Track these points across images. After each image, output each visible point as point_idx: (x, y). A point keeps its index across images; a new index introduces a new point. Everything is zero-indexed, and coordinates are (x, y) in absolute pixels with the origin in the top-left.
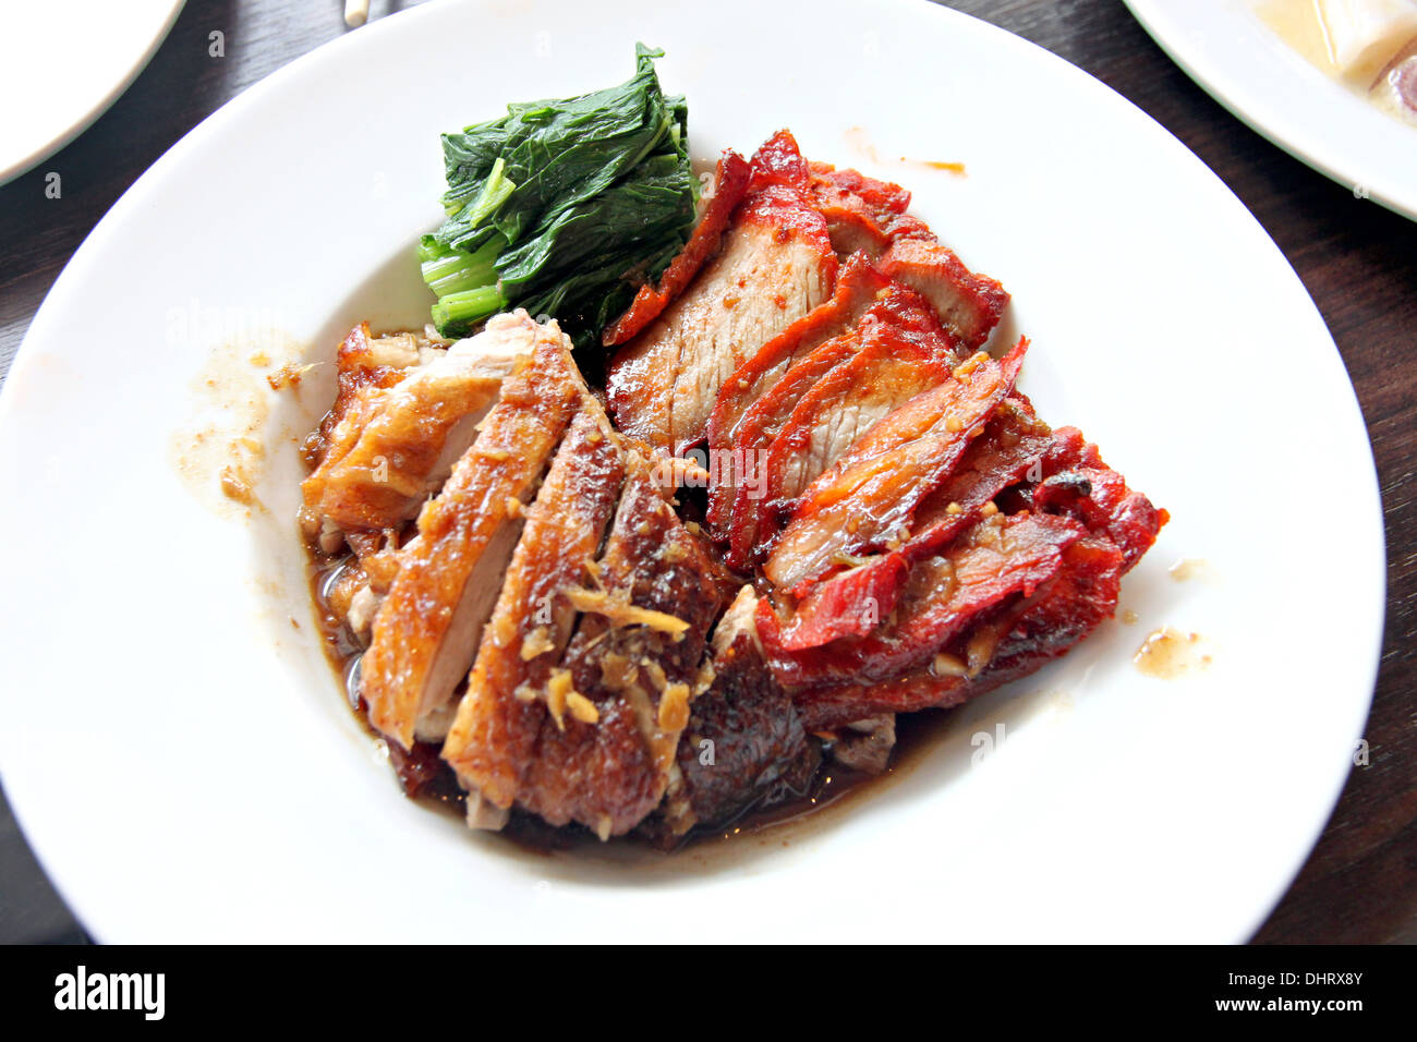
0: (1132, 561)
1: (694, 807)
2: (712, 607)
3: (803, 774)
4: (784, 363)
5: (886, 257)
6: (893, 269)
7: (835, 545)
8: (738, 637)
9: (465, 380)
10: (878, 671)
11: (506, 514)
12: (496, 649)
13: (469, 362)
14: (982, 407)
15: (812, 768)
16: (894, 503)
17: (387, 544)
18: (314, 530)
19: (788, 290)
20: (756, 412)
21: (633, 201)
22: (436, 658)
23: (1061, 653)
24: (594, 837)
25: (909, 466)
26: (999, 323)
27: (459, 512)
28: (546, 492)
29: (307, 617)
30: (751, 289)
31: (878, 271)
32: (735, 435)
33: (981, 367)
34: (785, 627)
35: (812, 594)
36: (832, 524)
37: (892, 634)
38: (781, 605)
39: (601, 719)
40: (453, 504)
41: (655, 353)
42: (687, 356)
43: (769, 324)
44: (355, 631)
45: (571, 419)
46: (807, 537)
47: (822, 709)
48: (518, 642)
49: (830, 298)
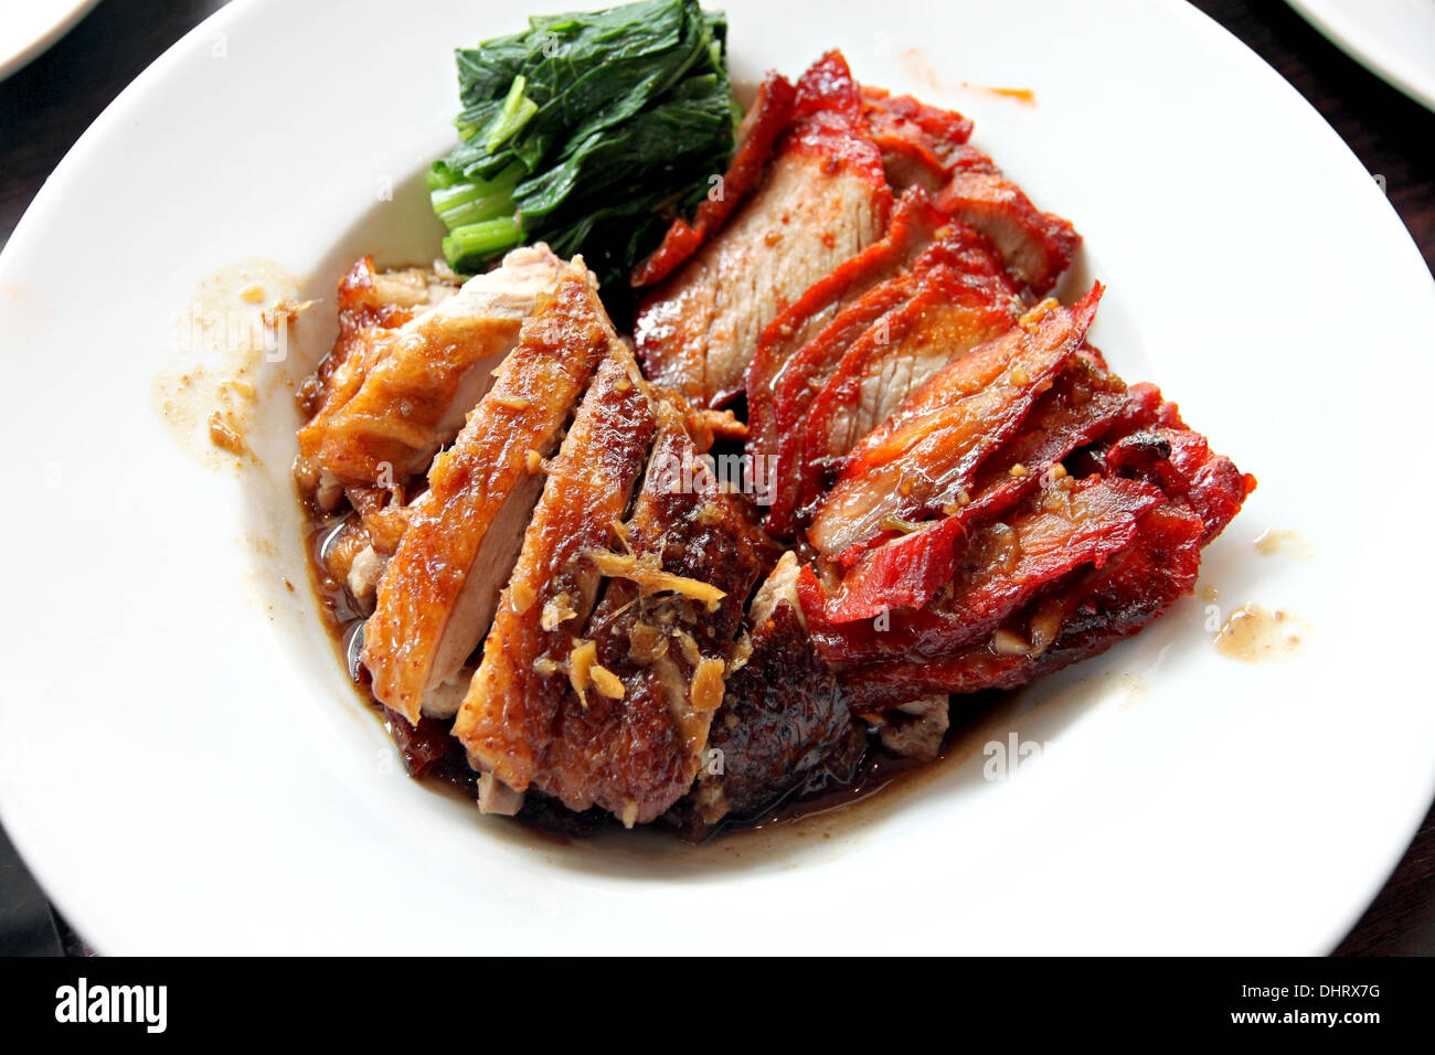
0: (1214, 531)
1: (727, 794)
2: (751, 574)
3: (845, 760)
4: (832, 308)
5: (946, 191)
6: (954, 206)
7: (885, 509)
8: (778, 607)
9: (481, 321)
10: (931, 647)
11: (526, 468)
12: (513, 615)
13: (485, 300)
14: (1051, 359)
15: (857, 754)
16: (953, 463)
17: (392, 501)
18: (311, 484)
19: (837, 228)
20: (800, 362)
21: (666, 128)
22: (446, 627)
23: (1134, 631)
24: (620, 824)
25: (969, 423)
26: (1070, 269)
27: (474, 466)
28: (569, 445)
29: (303, 579)
30: (796, 226)
31: (937, 208)
32: (777, 386)
33: (1050, 314)
34: (830, 598)
35: (860, 562)
36: (883, 485)
37: (949, 607)
38: (826, 574)
39: (627, 695)
40: (467, 457)
41: (689, 294)
42: (723, 298)
43: (815, 264)
44: (355, 595)
45: (597, 365)
46: (856, 500)
47: (869, 688)
48: (537, 611)
49: (882, 236)
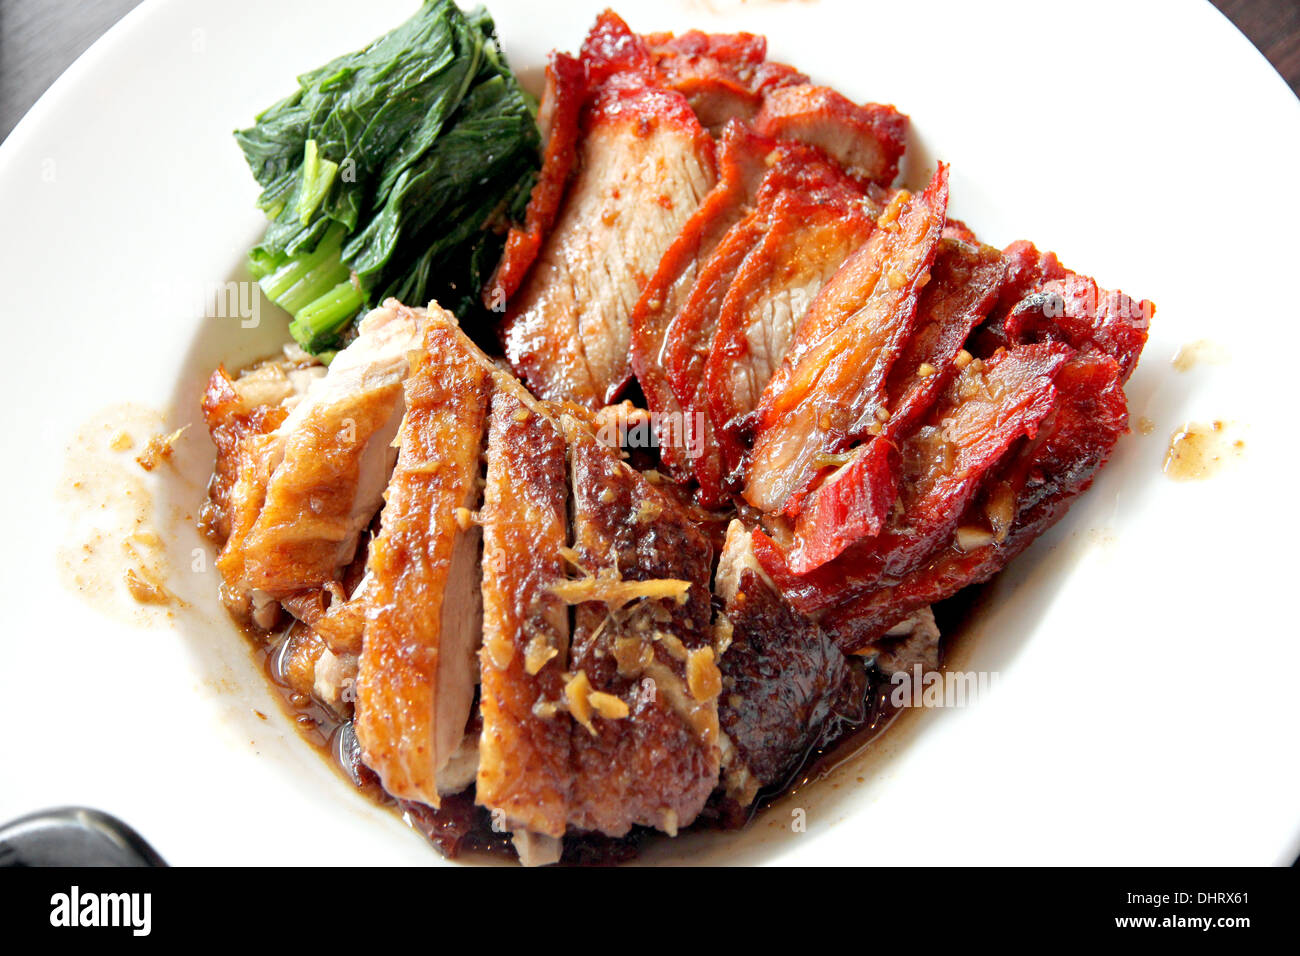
0: (1130, 364)
1: (753, 772)
2: (705, 555)
3: (853, 701)
4: (691, 268)
5: (762, 114)
6: (774, 128)
7: (811, 449)
8: (743, 578)
9: (361, 397)
10: (899, 568)
11: (458, 527)
12: (496, 670)
13: (357, 375)
14: (921, 252)
15: (861, 691)
16: (860, 386)
17: (333, 599)
18: (244, 609)
19: (670, 188)
20: (679, 332)
21: (471, 143)
22: (436, 704)
23: (1086, 486)
24: (664, 835)
25: (863, 340)
26: (907, 150)
27: (409, 542)
28: (492, 491)
29: (271, 705)
30: (628, 198)
31: (759, 136)
32: (665, 362)
33: (905, 208)
34: (789, 551)
35: (806, 508)
36: (801, 426)
37: (904, 522)
38: (776, 530)
39: (631, 711)
40: (400, 534)
41: (546, 299)
42: (581, 292)
43: (660, 230)
44: (328, 703)
45: (489, 403)
46: (780, 449)
47: (854, 625)
48: (519, 658)
49: (717, 181)
